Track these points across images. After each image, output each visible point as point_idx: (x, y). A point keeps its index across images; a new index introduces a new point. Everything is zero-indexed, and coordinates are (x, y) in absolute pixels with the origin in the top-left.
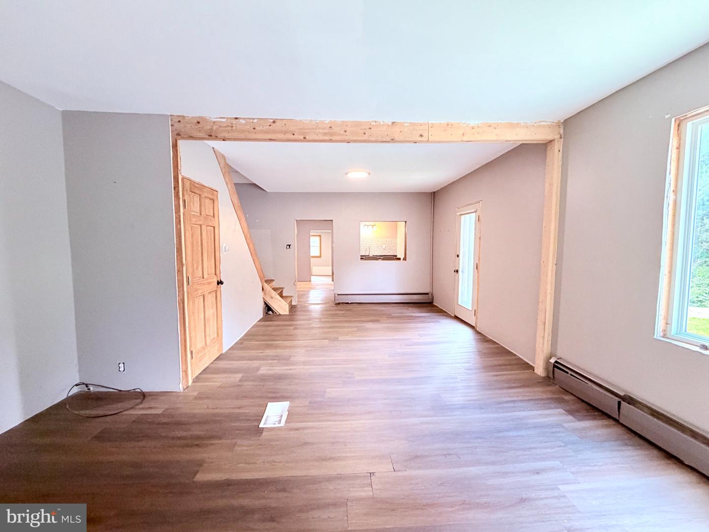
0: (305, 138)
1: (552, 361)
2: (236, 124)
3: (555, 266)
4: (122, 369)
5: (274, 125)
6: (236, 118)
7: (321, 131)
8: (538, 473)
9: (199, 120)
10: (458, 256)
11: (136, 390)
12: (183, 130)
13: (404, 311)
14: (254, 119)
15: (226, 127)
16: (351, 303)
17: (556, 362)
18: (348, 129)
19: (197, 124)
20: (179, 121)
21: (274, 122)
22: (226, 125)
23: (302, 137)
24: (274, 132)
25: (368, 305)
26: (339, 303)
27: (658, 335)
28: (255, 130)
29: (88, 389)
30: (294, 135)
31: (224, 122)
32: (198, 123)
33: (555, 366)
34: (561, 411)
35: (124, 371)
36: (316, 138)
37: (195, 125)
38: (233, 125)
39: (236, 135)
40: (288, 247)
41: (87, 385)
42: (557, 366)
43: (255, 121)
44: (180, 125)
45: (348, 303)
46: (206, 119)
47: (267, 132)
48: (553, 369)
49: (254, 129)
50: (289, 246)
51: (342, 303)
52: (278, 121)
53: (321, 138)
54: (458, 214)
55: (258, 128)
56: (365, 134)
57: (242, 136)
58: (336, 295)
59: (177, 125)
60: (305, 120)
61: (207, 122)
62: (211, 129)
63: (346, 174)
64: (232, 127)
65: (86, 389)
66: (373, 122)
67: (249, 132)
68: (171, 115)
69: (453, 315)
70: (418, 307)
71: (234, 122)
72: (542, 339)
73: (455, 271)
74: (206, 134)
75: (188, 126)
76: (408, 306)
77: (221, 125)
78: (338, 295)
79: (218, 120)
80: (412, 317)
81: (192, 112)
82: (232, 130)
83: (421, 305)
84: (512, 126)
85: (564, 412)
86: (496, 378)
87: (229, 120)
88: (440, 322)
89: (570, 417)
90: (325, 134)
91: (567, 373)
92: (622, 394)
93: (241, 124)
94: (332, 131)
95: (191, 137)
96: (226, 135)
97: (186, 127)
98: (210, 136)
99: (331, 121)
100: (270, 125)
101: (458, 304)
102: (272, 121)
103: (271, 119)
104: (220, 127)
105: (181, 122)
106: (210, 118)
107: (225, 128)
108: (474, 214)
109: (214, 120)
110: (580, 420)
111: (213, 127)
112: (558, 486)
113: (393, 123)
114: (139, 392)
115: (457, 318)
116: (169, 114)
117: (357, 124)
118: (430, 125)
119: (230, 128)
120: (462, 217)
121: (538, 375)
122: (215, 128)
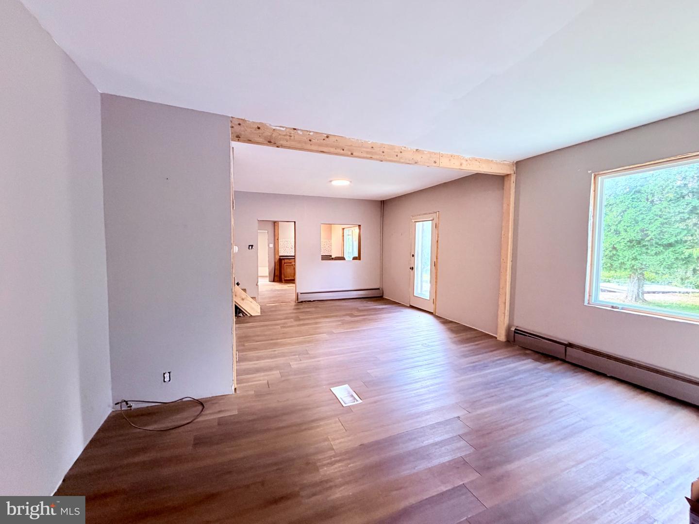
0: (352, 154)
1: (513, 329)
2: (293, 133)
3: (511, 263)
4: (167, 379)
5: (327, 139)
6: (295, 129)
7: (365, 149)
8: (547, 396)
9: (259, 126)
10: (413, 256)
11: (184, 400)
12: (243, 133)
13: (366, 304)
14: (310, 132)
15: (285, 135)
16: (314, 301)
17: (516, 329)
18: (385, 150)
19: (257, 129)
20: (239, 124)
21: (327, 137)
22: (285, 134)
23: (350, 153)
24: (327, 146)
25: (330, 302)
26: (302, 302)
27: (586, 303)
28: (311, 142)
29: (128, 407)
30: (343, 150)
31: (283, 131)
32: (259, 128)
33: (515, 332)
34: (530, 360)
35: (169, 381)
36: (361, 155)
37: (255, 130)
38: (291, 135)
39: (293, 144)
40: (250, 247)
41: (127, 403)
42: (517, 331)
43: (311, 134)
44: (239, 128)
45: (310, 301)
46: (267, 126)
47: (320, 145)
48: (514, 335)
49: (310, 140)
50: (252, 246)
51: (305, 301)
52: (331, 136)
53: (365, 155)
54: (413, 221)
55: (314, 140)
56: (397, 156)
57: (299, 145)
58: (299, 294)
59: (237, 128)
60: (353, 139)
61: (267, 128)
62: (271, 136)
63: (331, 181)
64: (290, 136)
65: (125, 408)
66: (403, 147)
67: (305, 143)
68: (232, 117)
69: (408, 305)
70: (374, 301)
71: (293, 132)
72: (503, 314)
73: (410, 269)
74: (265, 140)
75: (249, 130)
76: (367, 301)
77: (280, 133)
78: (301, 293)
79: (278, 128)
80: (375, 309)
81: (253, 117)
82: (290, 139)
83: (375, 299)
84: (488, 161)
85: (533, 360)
86: (476, 347)
87: (288, 130)
88: (402, 311)
89: (538, 363)
90: (367, 153)
91: (526, 335)
92: (566, 343)
93: (298, 134)
94: (373, 151)
95: (249, 141)
96: (284, 143)
97: (246, 130)
98: (270, 142)
99: (372, 142)
100: (324, 139)
101: (414, 296)
102: (325, 136)
103: (325, 134)
104: (280, 135)
105: (242, 125)
106: (270, 125)
107: (284, 137)
108: (431, 222)
109: (274, 128)
110: (545, 364)
111: (273, 134)
112: (563, 400)
113: (417, 150)
114: (191, 401)
115: (412, 307)
116: (230, 116)
117: (392, 148)
118: (441, 155)
119: (288, 137)
120: (417, 223)
121: (500, 341)
122: (274, 135)
